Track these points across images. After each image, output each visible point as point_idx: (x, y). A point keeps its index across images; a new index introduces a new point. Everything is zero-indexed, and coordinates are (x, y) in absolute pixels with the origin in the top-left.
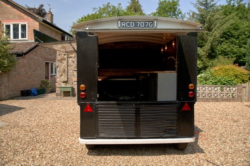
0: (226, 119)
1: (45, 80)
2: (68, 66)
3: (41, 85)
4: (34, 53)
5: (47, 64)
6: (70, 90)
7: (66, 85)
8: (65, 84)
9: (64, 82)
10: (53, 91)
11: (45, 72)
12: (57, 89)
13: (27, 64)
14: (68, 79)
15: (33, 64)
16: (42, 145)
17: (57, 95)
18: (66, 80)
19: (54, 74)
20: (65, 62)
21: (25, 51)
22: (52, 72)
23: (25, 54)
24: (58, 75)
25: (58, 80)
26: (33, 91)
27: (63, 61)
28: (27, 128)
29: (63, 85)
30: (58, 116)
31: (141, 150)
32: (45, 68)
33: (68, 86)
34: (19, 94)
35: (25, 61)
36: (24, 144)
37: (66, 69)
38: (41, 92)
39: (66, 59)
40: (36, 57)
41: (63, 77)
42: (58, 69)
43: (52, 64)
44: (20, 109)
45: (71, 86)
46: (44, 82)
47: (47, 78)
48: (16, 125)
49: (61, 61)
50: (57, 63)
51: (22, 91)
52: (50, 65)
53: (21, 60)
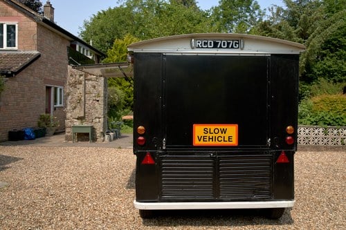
0: (335, 177)
1: (44, 114)
2: (85, 93)
3: (39, 123)
4: (29, 72)
5: (48, 88)
6: (89, 131)
7: (82, 123)
8: (79, 121)
9: (79, 118)
10: (60, 131)
11: (45, 102)
12: (67, 130)
13: (19, 89)
14: (85, 113)
15: (27, 89)
16: (74, 213)
17: (68, 139)
18: (82, 115)
19: (58, 105)
20: (81, 87)
21: (15, 69)
22: (55, 102)
23: (16, 73)
24: (69, 108)
25: (69, 115)
26: (28, 132)
27: (78, 86)
28: (41, 190)
29: (77, 123)
32: (45, 95)
33: (85, 124)
35: (16, 84)
36: (47, 211)
37: (83, 98)
38: (40, 133)
39: (83, 83)
40: (32, 79)
41: (77, 111)
42: (70, 97)
43: (56, 89)
44: (16, 159)
45: (90, 125)
46: (43, 119)
47: (48, 111)
48: (22, 186)
49: (74, 85)
50: (68, 89)
51: (9, 132)
52: (52, 90)
53: (9, 84)
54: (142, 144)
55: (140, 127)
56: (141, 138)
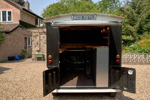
1: (24, 49)
2: (40, 40)
3: (22, 53)
4: (17, 31)
5: (26, 38)
6: (41, 56)
7: (39, 53)
8: (38, 52)
9: (37, 51)
10: (30, 57)
11: (24, 44)
12: (33, 56)
13: (12, 39)
14: (40, 49)
15: (16, 39)
16: (24, 93)
17: (33, 60)
18: (39, 49)
19: (30, 45)
20: (38, 37)
21: (10, 30)
22: (29, 44)
23: (11, 32)
24: (33, 47)
25: (33, 49)
26: (17, 57)
27: (37, 37)
28: (14, 83)
29: (37, 53)
30: (34, 74)
31: (87, 96)
32: (24, 41)
33: (40, 54)
34: (7, 59)
35: (11, 37)
36: (13, 92)
37: (39, 42)
38: (22, 58)
40: (18, 34)
41: (37, 48)
42: (34, 42)
43: (29, 38)
44: (8, 69)
45: (42, 54)
46: (24, 51)
47: (26, 48)
48: (7, 81)
49: (35, 36)
50: (33, 38)
51: (9, 57)
52: (28, 39)
53: (8, 37)
54: (50, 63)
55: (50, 56)
56: (50, 61)
